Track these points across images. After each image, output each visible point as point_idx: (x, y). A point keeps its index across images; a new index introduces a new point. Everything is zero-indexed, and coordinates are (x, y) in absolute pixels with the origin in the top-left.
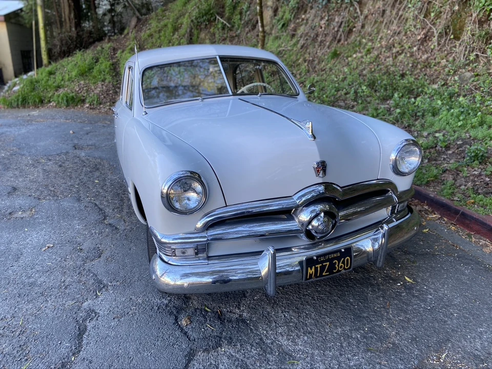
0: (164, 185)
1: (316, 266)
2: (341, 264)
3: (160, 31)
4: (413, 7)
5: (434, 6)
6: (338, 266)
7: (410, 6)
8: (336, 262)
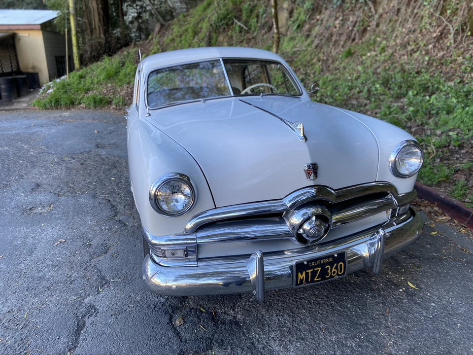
0: (152, 186)
1: (307, 271)
2: (333, 270)
3: (181, 36)
4: (429, 4)
5: (451, 3)
6: (331, 271)
7: (425, 3)
8: (328, 268)
